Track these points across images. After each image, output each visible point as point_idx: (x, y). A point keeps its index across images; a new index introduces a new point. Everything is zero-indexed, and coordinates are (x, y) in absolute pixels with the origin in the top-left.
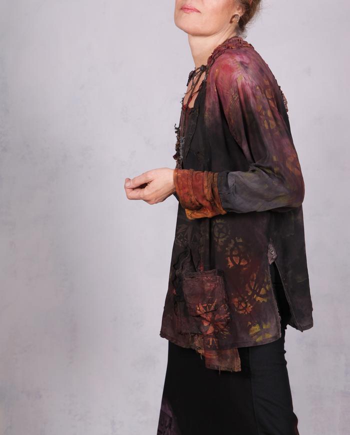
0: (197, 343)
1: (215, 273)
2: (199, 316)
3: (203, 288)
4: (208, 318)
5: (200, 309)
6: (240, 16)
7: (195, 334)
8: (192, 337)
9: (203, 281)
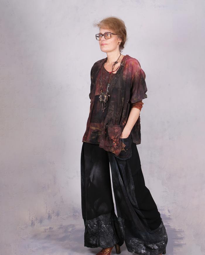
0: (112, 150)
1: (119, 126)
2: (112, 140)
3: (114, 131)
4: (115, 141)
5: (113, 138)
6: (121, 42)
7: (112, 147)
8: (111, 148)
9: (115, 129)
